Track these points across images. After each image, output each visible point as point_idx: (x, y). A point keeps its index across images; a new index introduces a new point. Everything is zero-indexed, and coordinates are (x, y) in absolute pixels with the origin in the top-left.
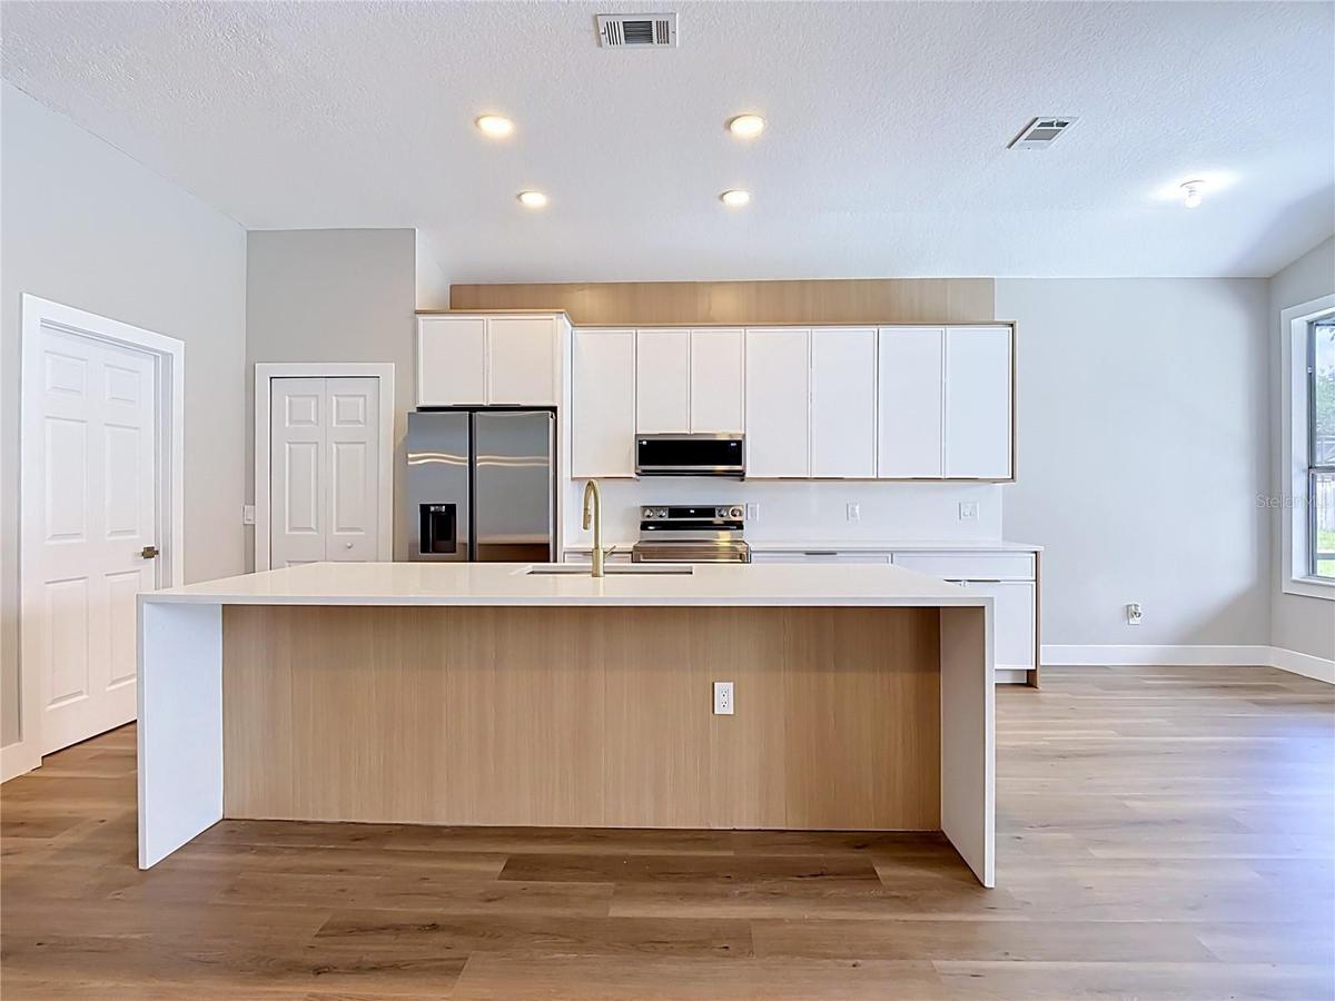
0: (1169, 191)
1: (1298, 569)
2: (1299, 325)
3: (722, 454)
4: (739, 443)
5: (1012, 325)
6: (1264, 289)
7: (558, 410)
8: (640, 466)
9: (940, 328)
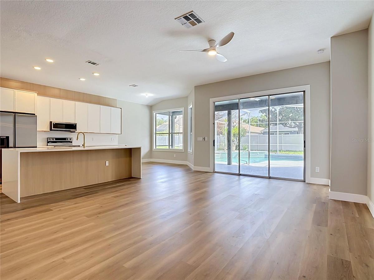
0: (143, 94)
1: (154, 148)
2: (155, 113)
3: (71, 127)
4: (76, 125)
5: (121, 108)
6: (151, 107)
7: (36, 115)
8: (53, 129)
9: (110, 107)
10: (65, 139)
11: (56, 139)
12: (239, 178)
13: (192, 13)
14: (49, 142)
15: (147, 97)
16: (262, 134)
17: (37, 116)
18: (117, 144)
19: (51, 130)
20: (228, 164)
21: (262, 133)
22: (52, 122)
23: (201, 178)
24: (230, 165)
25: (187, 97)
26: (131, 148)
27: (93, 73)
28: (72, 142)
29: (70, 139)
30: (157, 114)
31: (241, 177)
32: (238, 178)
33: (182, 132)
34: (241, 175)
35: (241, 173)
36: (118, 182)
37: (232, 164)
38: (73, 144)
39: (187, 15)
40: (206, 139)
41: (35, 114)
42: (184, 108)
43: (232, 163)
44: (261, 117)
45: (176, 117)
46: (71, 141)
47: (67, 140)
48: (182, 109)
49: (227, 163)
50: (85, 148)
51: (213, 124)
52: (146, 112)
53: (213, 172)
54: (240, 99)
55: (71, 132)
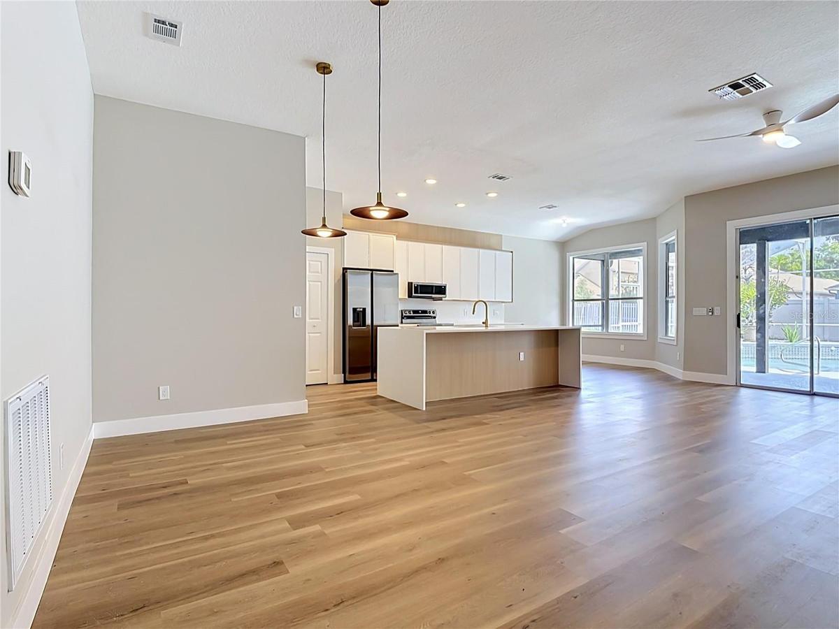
2: (571, 258)
3: (438, 291)
4: (445, 287)
5: (511, 252)
6: (564, 246)
7: (395, 272)
8: (414, 295)
9: (494, 252)
10: (425, 312)
11: (415, 312)
12: (812, 401)
13: (753, 76)
14: (405, 316)
15: (564, 225)
16: (834, 298)
17: (397, 274)
18: (503, 323)
19: (410, 296)
20: (757, 372)
21: (832, 295)
22: (412, 283)
23: (715, 395)
24: (764, 372)
25: (654, 219)
26: (558, 330)
27: (487, 194)
28: (435, 318)
29: (433, 313)
30: (575, 259)
31: (817, 399)
32: (809, 401)
33: (641, 296)
34: (816, 395)
35: (815, 390)
36: (547, 391)
37: (769, 372)
38: (438, 321)
39: (740, 81)
40: (717, 311)
41: (393, 271)
42: (646, 243)
43: (769, 369)
44: (823, 251)
45: (612, 262)
46: (434, 315)
47: (428, 315)
48: (642, 246)
49: (754, 369)
50: (489, 328)
51: (737, 277)
52: (554, 255)
53: (736, 386)
54: (814, 219)
55: (434, 299)
